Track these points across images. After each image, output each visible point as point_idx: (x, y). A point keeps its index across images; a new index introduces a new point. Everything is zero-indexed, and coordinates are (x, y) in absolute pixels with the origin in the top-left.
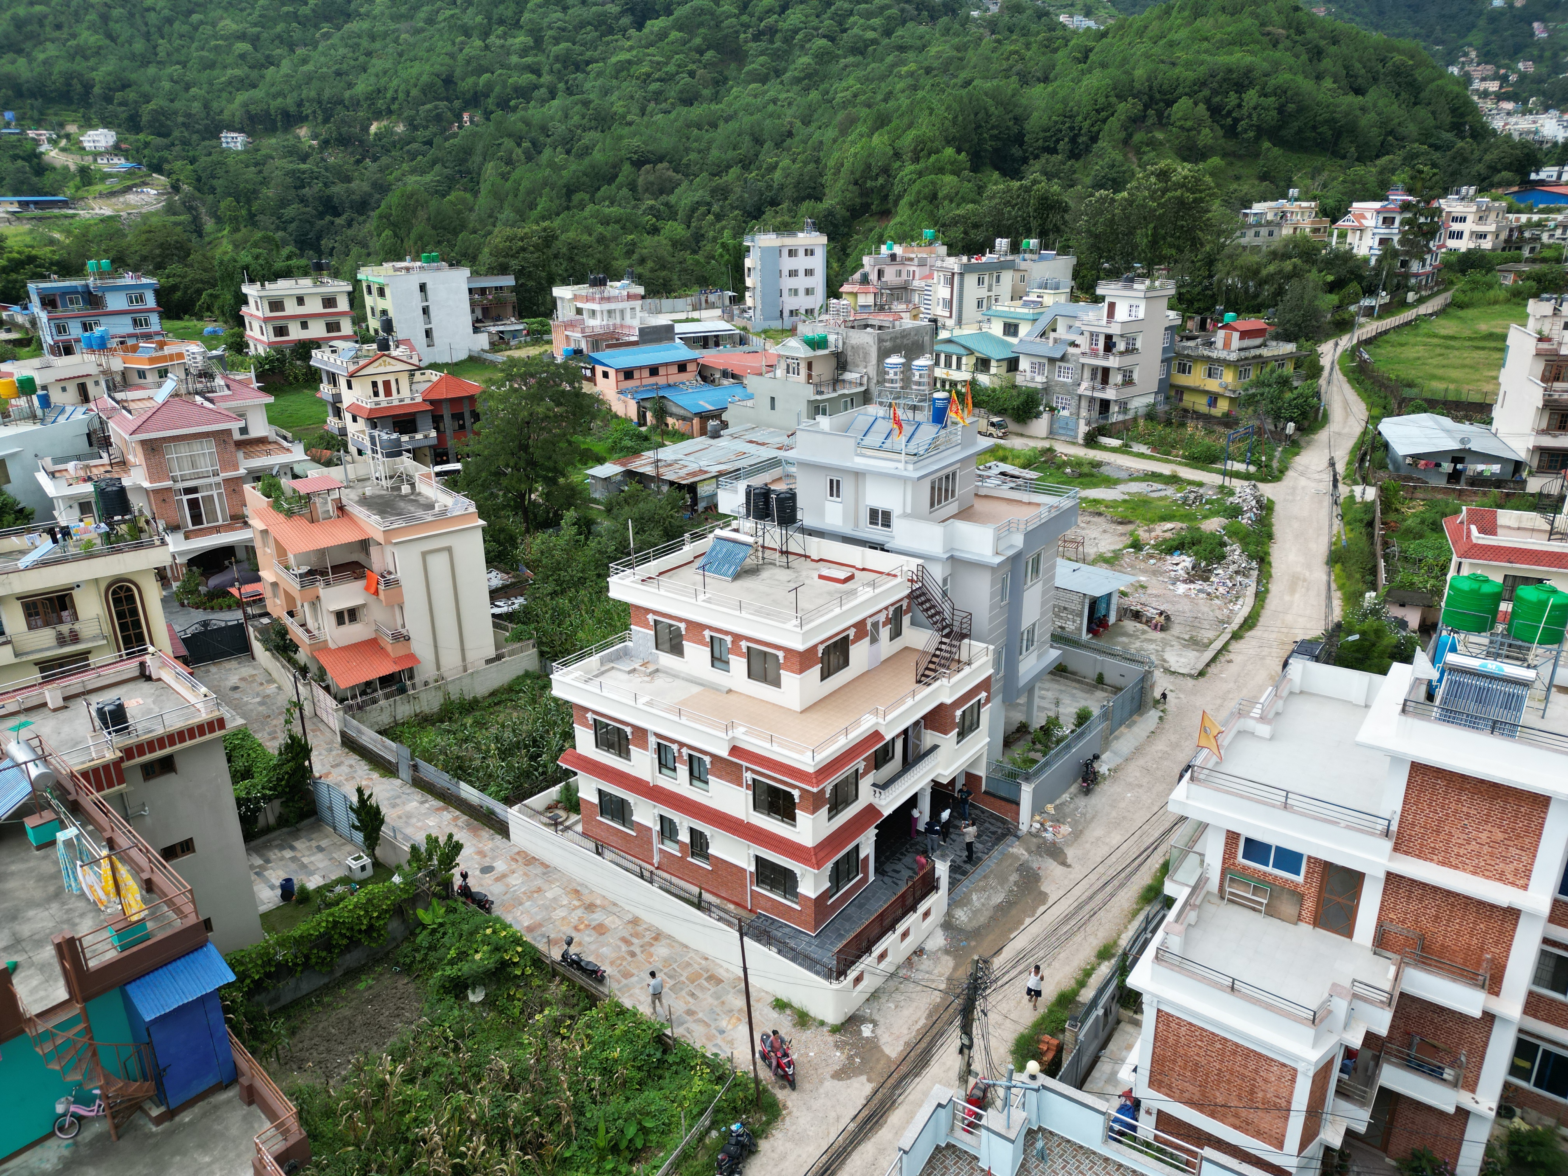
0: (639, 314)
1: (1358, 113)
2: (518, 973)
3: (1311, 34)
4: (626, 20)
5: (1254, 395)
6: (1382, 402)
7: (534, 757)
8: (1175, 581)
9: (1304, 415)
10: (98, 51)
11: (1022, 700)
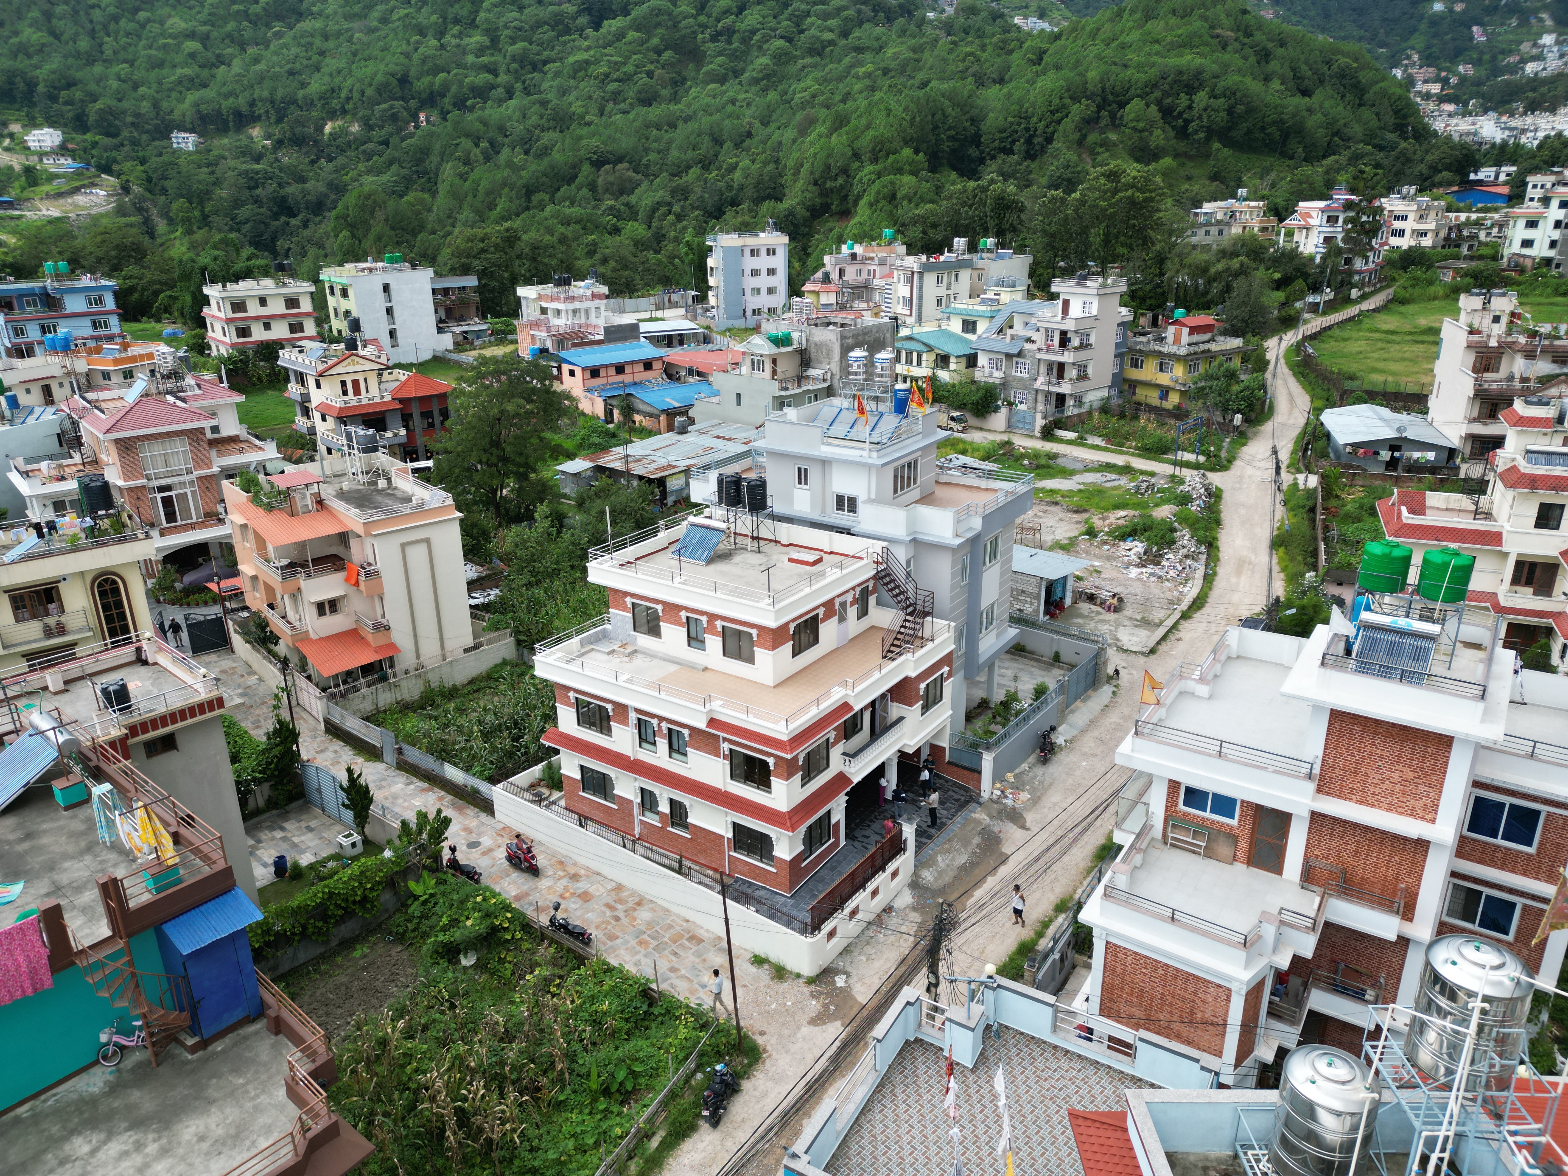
0: (603, 313)
1: (1305, 113)
2: (509, 937)
3: (1259, 37)
4: (583, 20)
5: (1203, 388)
6: (1325, 394)
7: (516, 739)
8: (1128, 565)
9: (1251, 406)
10: (41, 49)
11: (982, 678)
